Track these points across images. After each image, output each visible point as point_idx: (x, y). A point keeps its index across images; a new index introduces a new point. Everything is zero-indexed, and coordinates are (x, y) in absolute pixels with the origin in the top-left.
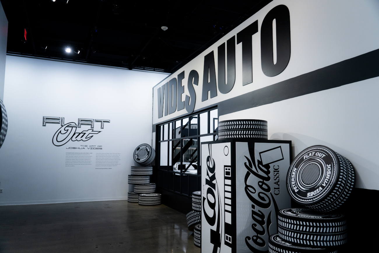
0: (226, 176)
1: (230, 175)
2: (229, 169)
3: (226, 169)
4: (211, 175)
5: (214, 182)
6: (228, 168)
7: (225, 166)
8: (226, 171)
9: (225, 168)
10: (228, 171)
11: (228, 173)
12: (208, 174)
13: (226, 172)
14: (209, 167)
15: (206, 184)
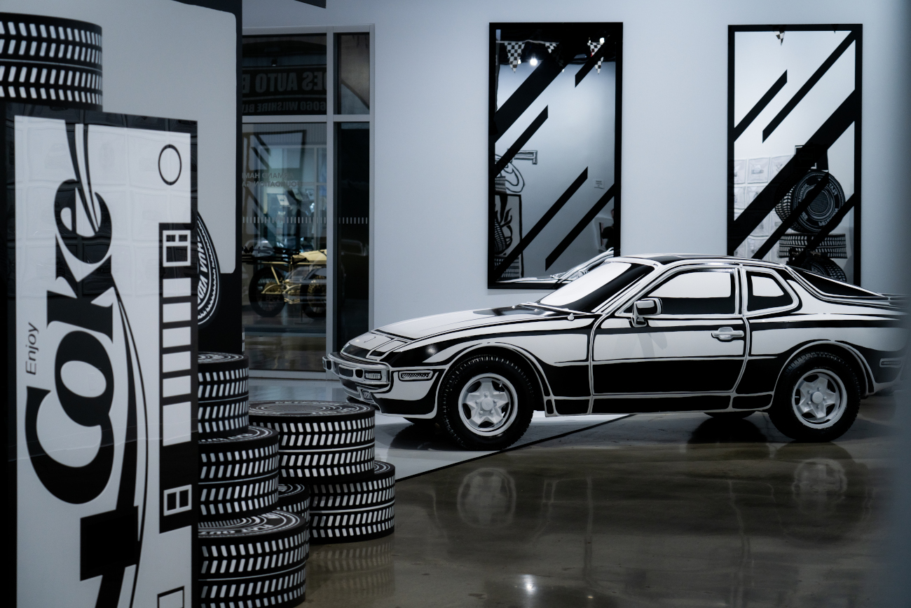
0: (166, 264)
1: (186, 260)
2: (183, 238)
3: (171, 238)
4: (81, 270)
5: (104, 299)
6: (177, 233)
7: (163, 227)
8: (166, 244)
9: (166, 233)
10: (177, 243)
11: (176, 253)
12: (62, 269)
13: (168, 248)
14: (69, 236)
15: (51, 317)
